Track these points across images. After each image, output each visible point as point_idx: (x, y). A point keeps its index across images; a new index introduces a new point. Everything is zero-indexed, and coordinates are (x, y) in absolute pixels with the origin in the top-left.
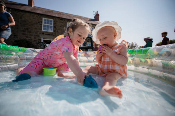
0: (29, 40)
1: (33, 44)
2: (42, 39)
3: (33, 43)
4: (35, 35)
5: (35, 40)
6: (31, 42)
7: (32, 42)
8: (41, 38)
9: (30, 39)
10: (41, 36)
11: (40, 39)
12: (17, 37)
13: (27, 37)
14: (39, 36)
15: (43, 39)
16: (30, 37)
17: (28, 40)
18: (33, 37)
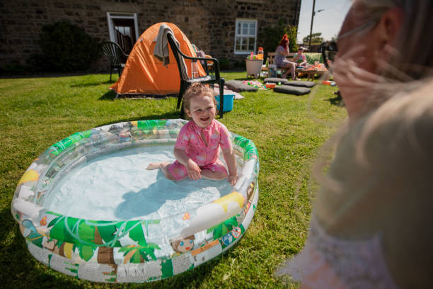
0: (76, 21)
1: (89, 34)
2: (109, 17)
3: (89, 31)
4: (88, 7)
5: (90, 23)
6: (83, 30)
7: (86, 29)
8: (106, 14)
9: (77, 18)
10: (103, 8)
11: (103, 16)
12: (45, 17)
13: (70, 14)
14: (98, 8)
15: (111, 15)
16: (77, 14)
17: (73, 23)
18: (83, 13)
